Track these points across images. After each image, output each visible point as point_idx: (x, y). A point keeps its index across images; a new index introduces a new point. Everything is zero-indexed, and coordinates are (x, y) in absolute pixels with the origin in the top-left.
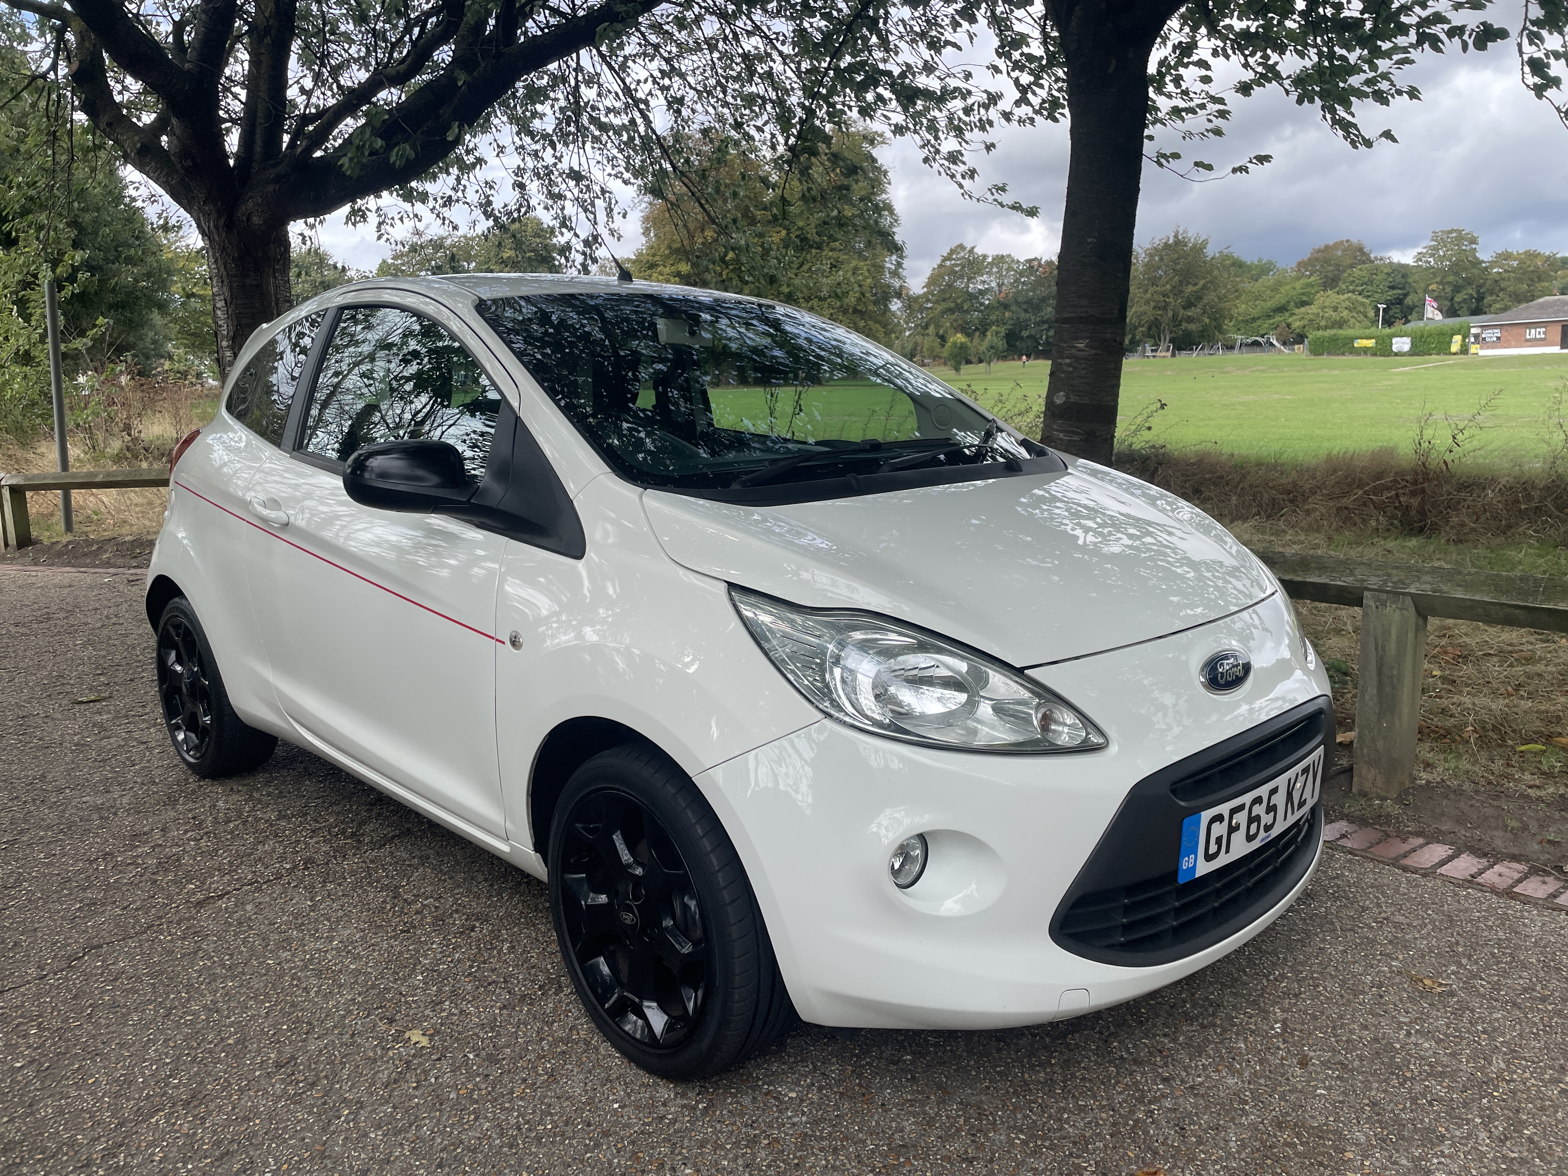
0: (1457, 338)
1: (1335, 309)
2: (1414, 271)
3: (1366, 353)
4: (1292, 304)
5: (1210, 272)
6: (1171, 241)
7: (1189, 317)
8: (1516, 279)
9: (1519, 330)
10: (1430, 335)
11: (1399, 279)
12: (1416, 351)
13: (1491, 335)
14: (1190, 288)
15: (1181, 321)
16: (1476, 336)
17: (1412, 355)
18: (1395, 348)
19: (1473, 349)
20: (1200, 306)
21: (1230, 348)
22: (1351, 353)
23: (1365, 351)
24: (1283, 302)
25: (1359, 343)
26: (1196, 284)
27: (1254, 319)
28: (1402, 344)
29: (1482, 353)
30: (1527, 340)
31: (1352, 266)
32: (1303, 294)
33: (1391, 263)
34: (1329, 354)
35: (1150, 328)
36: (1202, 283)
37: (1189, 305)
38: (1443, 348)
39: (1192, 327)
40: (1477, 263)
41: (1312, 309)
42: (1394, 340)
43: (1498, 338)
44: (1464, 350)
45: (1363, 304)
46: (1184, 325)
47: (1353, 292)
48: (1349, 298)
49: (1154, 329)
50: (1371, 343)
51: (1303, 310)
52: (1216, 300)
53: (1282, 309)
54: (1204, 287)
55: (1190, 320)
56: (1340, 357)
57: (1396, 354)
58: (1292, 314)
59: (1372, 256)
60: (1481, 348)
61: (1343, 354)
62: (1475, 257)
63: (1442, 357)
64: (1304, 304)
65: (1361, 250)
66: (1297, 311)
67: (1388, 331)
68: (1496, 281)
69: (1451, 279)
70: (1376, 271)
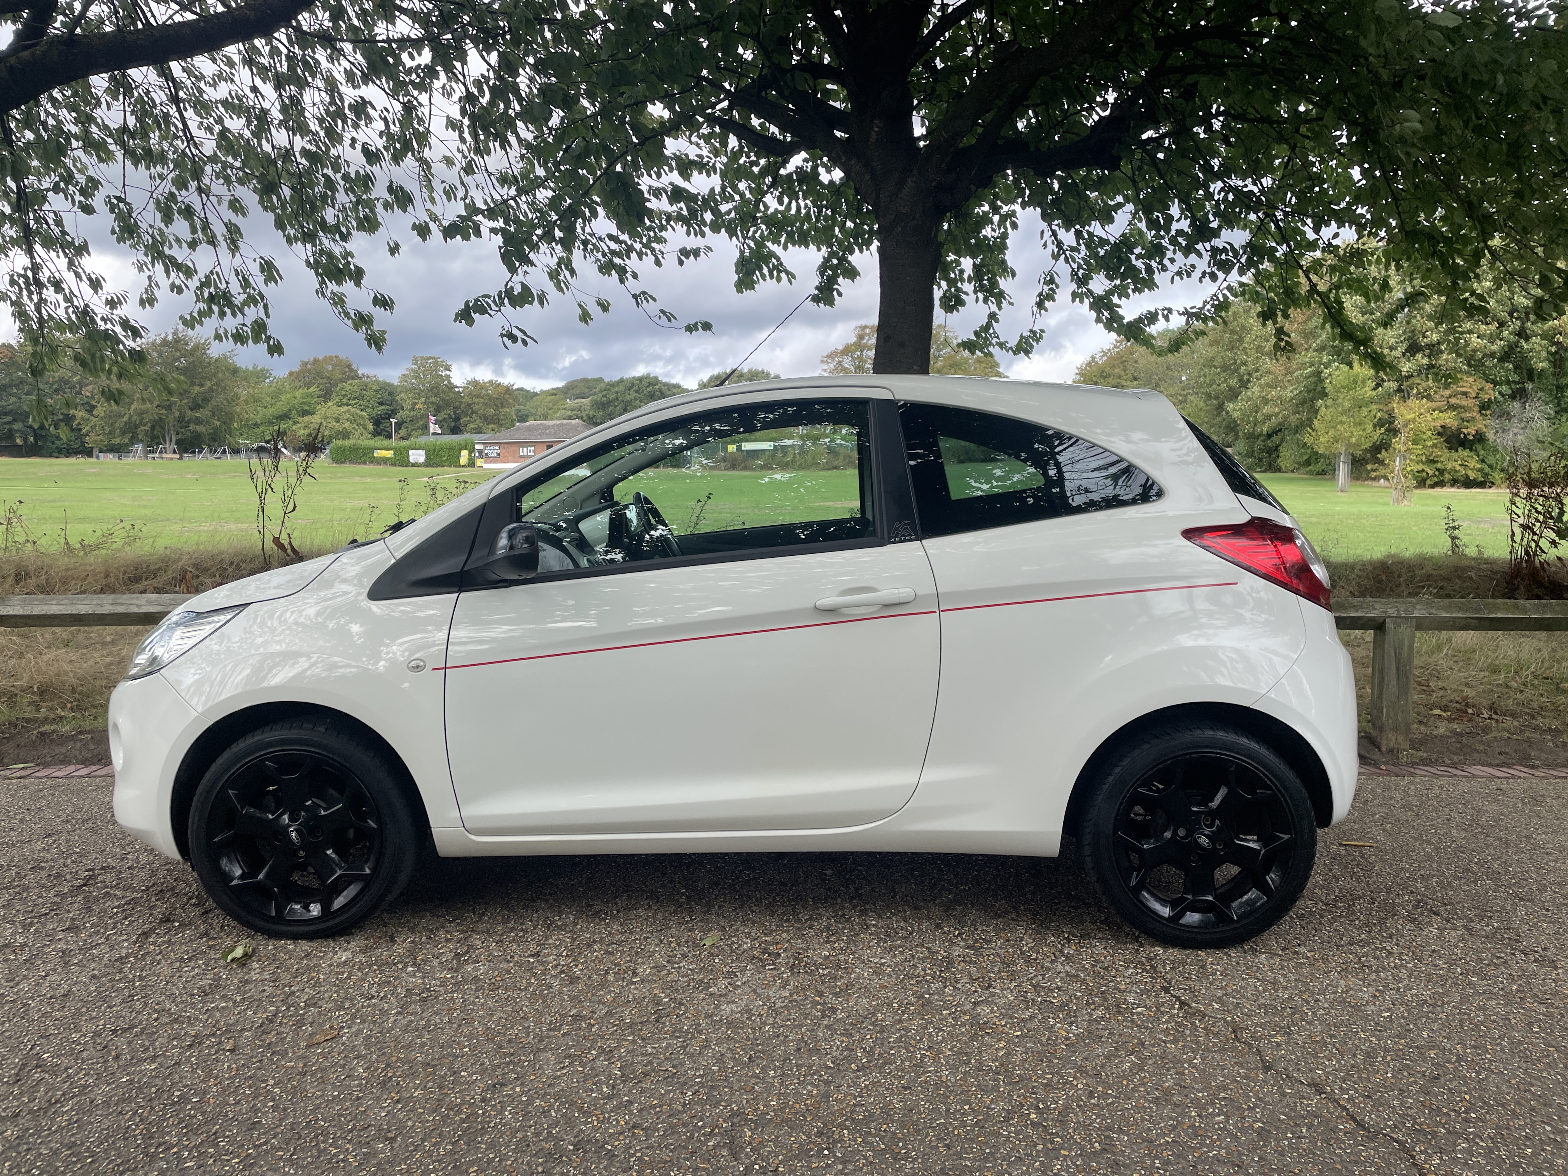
0: (465, 453)
1: (337, 420)
2: (399, 390)
3: (386, 463)
4: (294, 412)
5: (215, 375)
6: (170, 338)
7: (197, 418)
8: (484, 404)
9: (514, 448)
10: (441, 449)
11: (386, 396)
12: (429, 463)
13: (493, 451)
14: (197, 389)
15: (188, 422)
16: (480, 452)
17: (427, 466)
18: (412, 459)
19: (479, 462)
20: (209, 407)
21: (236, 451)
22: (372, 462)
23: (385, 461)
24: (285, 409)
25: (378, 454)
26: (202, 386)
27: (256, 425)
28: (417, 456)
29: (486, 466)
30: (521, 457)
31: (342, 381)
32: (304, 403)
33: (377, 382)
34: (351, 462)
35: (153, 428)
36: (209, 384)
37: (196, 407)
38: (454, 462)
39: (200, 429)
40: (451, 387)
41: (316, 419)
42: (411, 452)
43: (498, 454)
44: (471, 464)
45: (362, 417)
46: (192, 427)
47: (348, 405)
48: (348, 411)
49: (158, 428)
50: (389, 454)
51: (306, 418)
52: (225, 402)
53: (284, 417)
54: (211, 390)
55: (198, 421)
56: (362, 466)
57: (413, 465)
58: (295, 423)
59: (360, 372)
60: (485, 462)
61: (365, 463)
62: (450, 382)
63: (453, 469)
64: (305, 413)
65: (349, 366)
66: (300, 419)
67: (404, 443)
68: (469, 405)
69: (433, 399)
70: (365, 387)
